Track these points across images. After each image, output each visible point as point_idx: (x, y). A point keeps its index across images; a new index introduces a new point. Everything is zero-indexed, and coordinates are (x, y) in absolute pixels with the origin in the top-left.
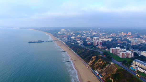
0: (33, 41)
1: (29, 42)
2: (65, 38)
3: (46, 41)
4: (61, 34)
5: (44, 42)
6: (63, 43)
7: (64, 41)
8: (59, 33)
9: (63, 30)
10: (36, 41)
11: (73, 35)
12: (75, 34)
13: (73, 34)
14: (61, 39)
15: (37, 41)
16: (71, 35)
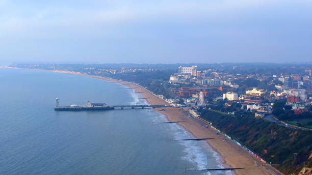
0: (72, 106)
1: (58, 110)
2: (198, 99)
3: (122, 108)
4: (181, 85)
5: (113, 109)
6: (191, 115)
7: (193, 108)
8: (172, 79)
9: (186, 70)
10: (84, 106)
11: (229, 87)
12: (237, 86)
13: (232, 86)
14: (181, 102)
15: (89, 106)
16: (221, 88)
